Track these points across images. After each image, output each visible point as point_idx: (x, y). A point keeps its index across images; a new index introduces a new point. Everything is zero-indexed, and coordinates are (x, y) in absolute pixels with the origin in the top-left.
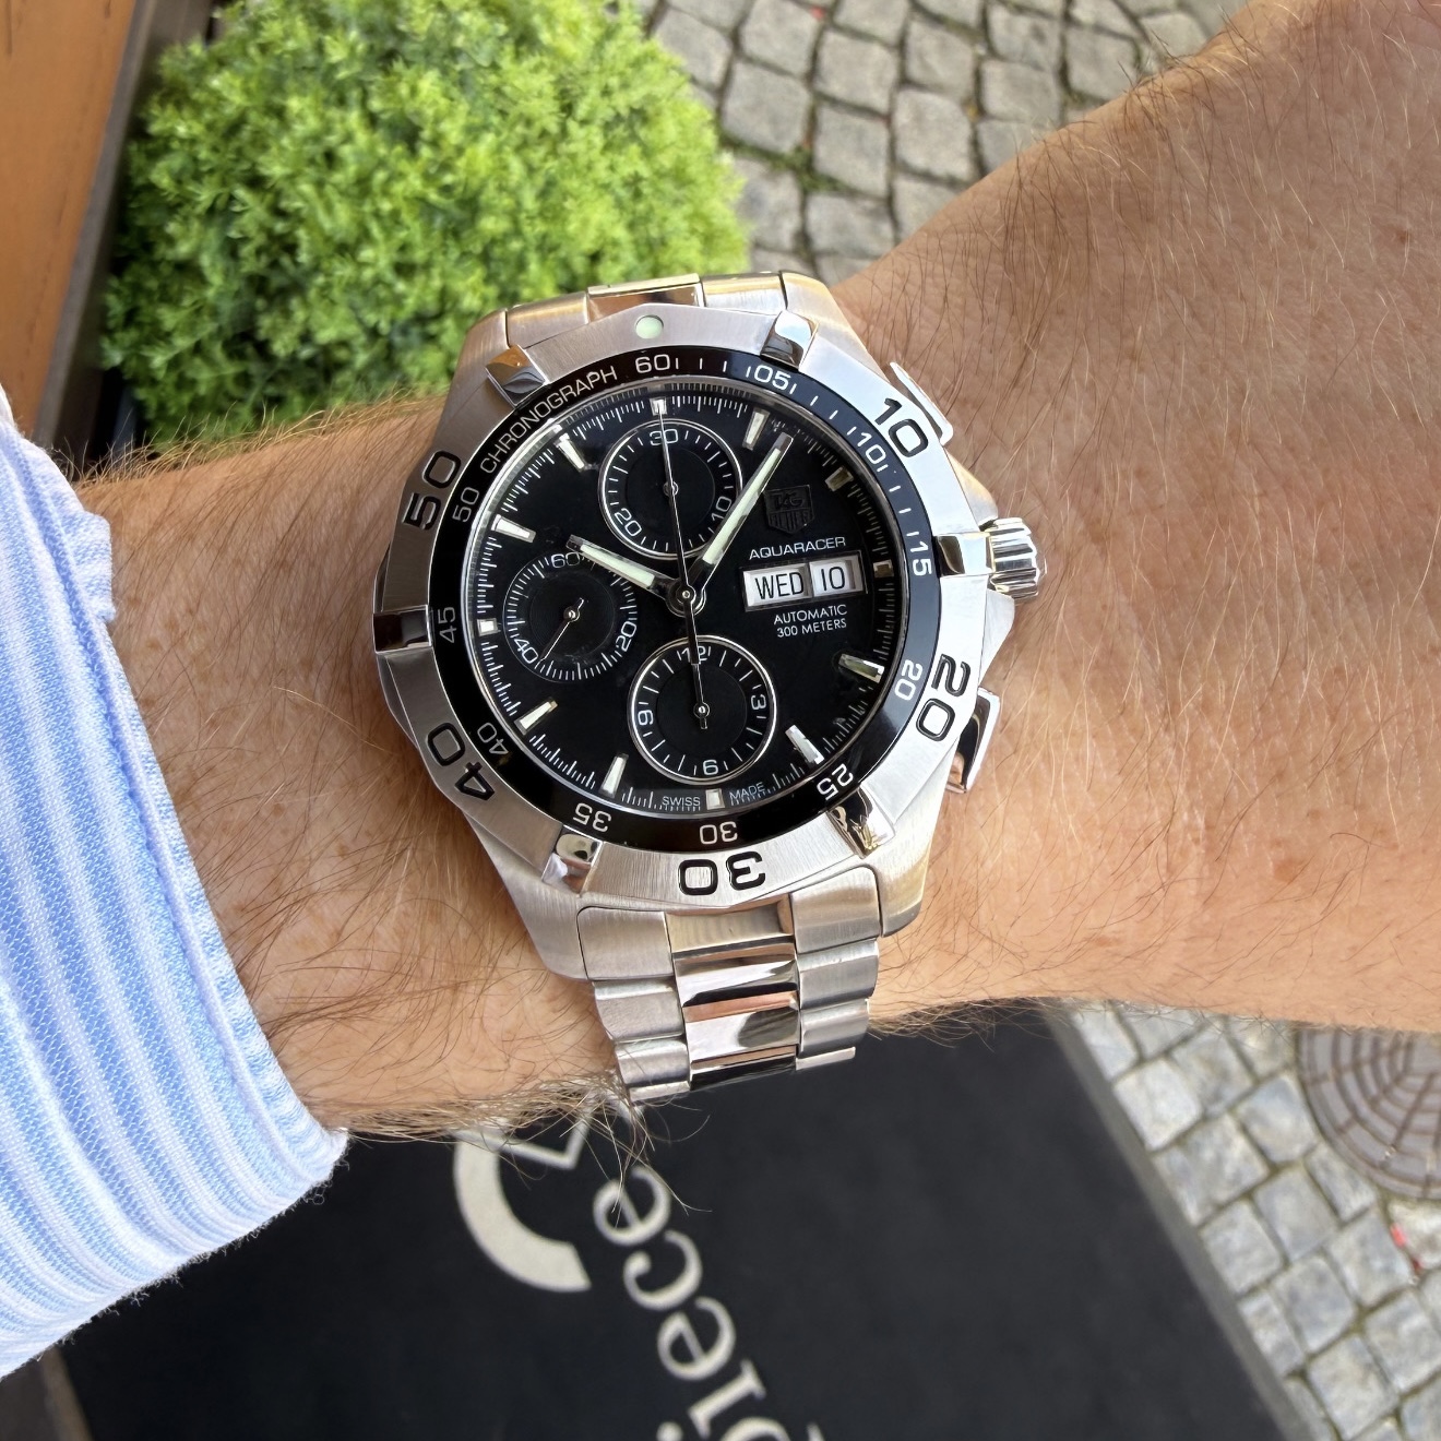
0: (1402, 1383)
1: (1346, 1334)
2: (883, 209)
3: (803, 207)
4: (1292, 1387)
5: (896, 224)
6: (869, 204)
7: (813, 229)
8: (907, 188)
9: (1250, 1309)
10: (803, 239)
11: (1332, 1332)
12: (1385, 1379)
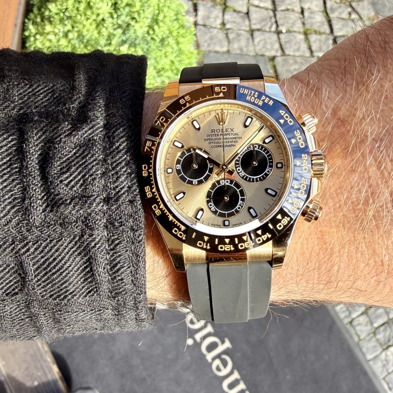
0: (376, 325)
1: (362, 314)
2: (246, 16)
3: (223, 16)
4: (348, 326)
5: (250, 20)
6: (242, 15)
7: (225, 22)
8: (252, 9)
9: (338, 308)
10: (223, 24)
11: (359, 313)
12: (372, 323)
